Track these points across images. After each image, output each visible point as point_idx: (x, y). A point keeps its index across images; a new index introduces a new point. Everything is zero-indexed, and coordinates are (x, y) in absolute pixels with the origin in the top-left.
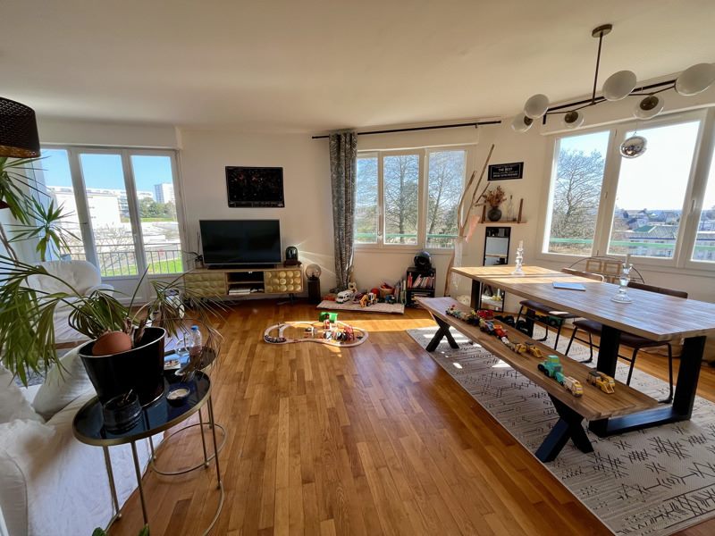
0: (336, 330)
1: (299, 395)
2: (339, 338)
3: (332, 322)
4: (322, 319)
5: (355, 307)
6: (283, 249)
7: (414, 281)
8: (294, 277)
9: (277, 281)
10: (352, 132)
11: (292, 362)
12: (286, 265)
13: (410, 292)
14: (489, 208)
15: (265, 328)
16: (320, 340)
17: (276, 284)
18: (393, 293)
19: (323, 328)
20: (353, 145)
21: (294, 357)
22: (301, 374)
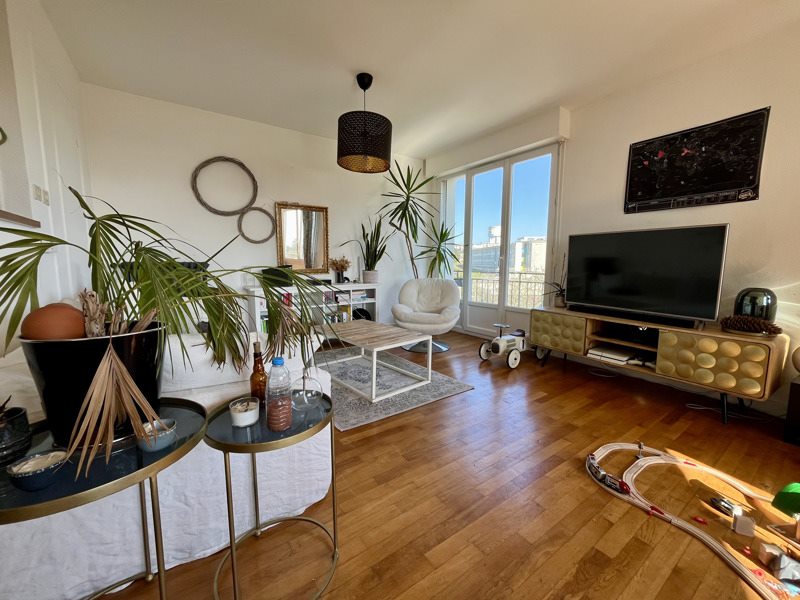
8: (742, 358)
9: (690, 355)
12: (727, 326)
15: (613, 439)
17: (686, 361)
21: (614, 552)
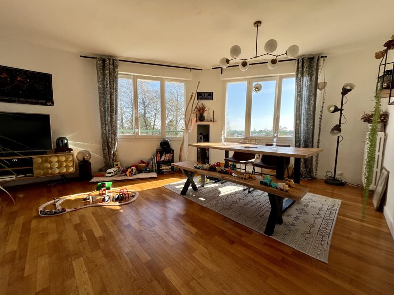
0: (111, 195)
1: (92, 252)
2: (117, 199)
3: (109, 188)
4: (99, 188)
5: (123, 178)
6: (54, 139)
7: (161, 157)
8: (66, 161)
9: (49, 165)
10: (114, 58)
11: (77, 227)
12: (57, 151)
13: (159, 164)
14: (199, 114)
15: (39, 205)
16: (101, 204)
17: (47, 168)
18: (147, 166)
19: (100, 195)
20: (115, 67)
21: (78, 222)
22: (90, 234)
